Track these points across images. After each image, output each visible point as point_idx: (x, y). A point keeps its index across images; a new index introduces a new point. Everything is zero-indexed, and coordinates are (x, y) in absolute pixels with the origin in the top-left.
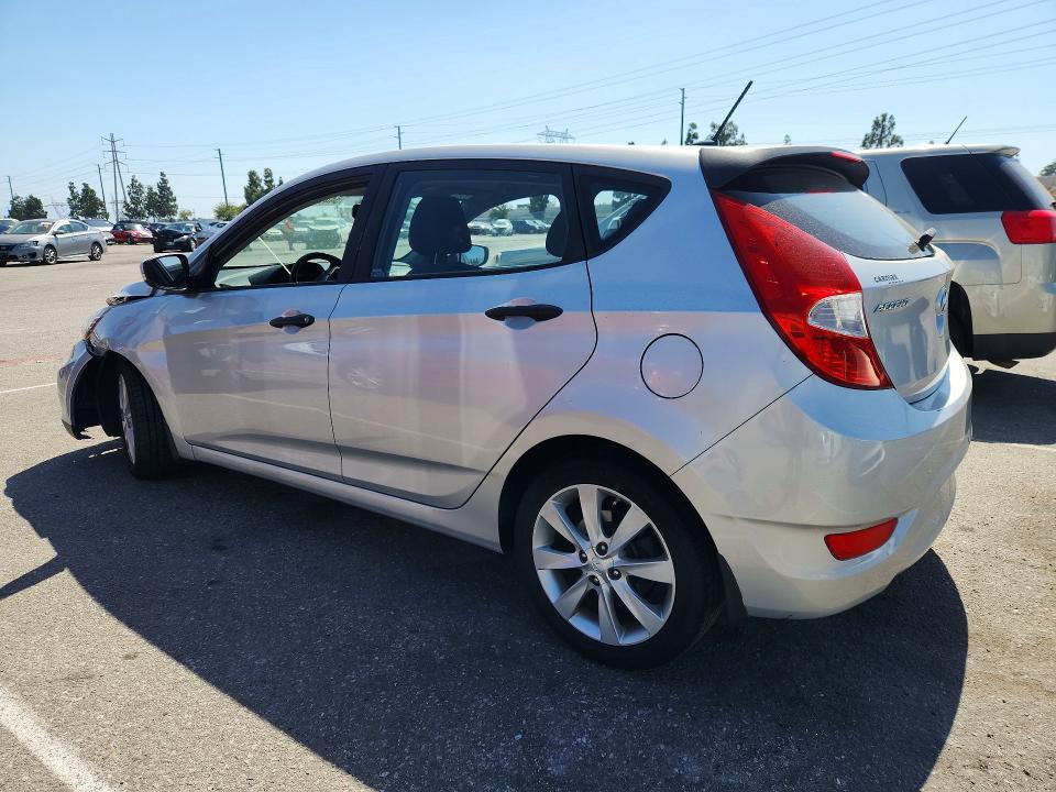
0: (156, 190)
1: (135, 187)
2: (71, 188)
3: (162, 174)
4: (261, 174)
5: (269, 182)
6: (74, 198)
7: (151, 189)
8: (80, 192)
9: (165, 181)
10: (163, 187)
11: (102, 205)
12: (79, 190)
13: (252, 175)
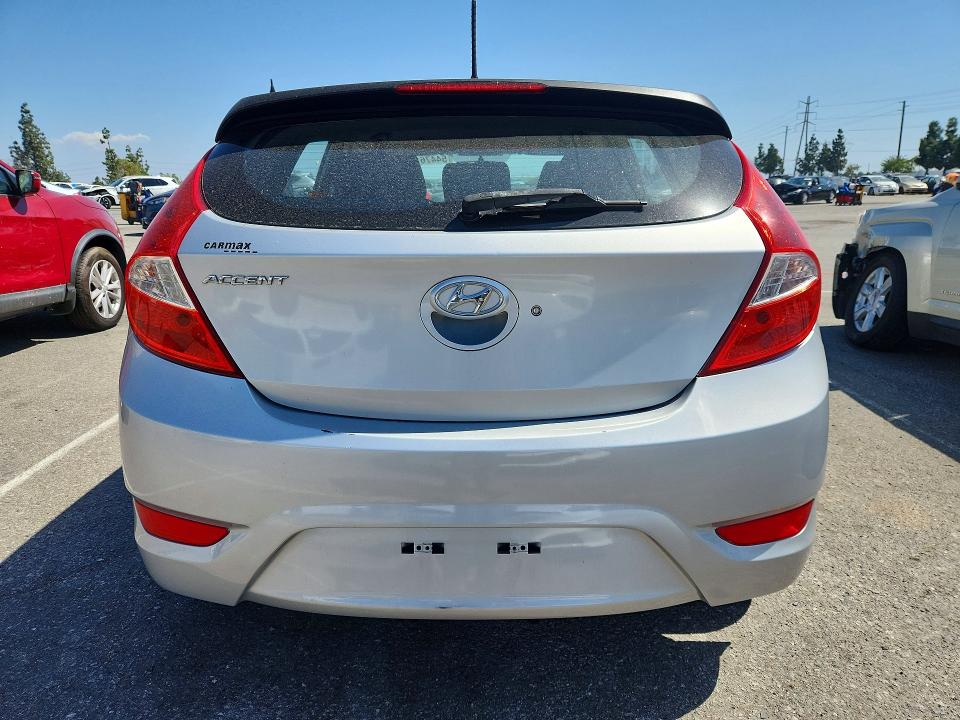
0: (830, 147)
1: (812, 144)
2: (760, 148)
3: (840, 131)
4: (943, 125)
5: (951, 133)
6: (760, 157)
7: (826, 145)
8: (766, 152)
9: (840, 137)
10: (839, 144)
11: (781, 162)
12: (766, 151)
13: (933, 126)
